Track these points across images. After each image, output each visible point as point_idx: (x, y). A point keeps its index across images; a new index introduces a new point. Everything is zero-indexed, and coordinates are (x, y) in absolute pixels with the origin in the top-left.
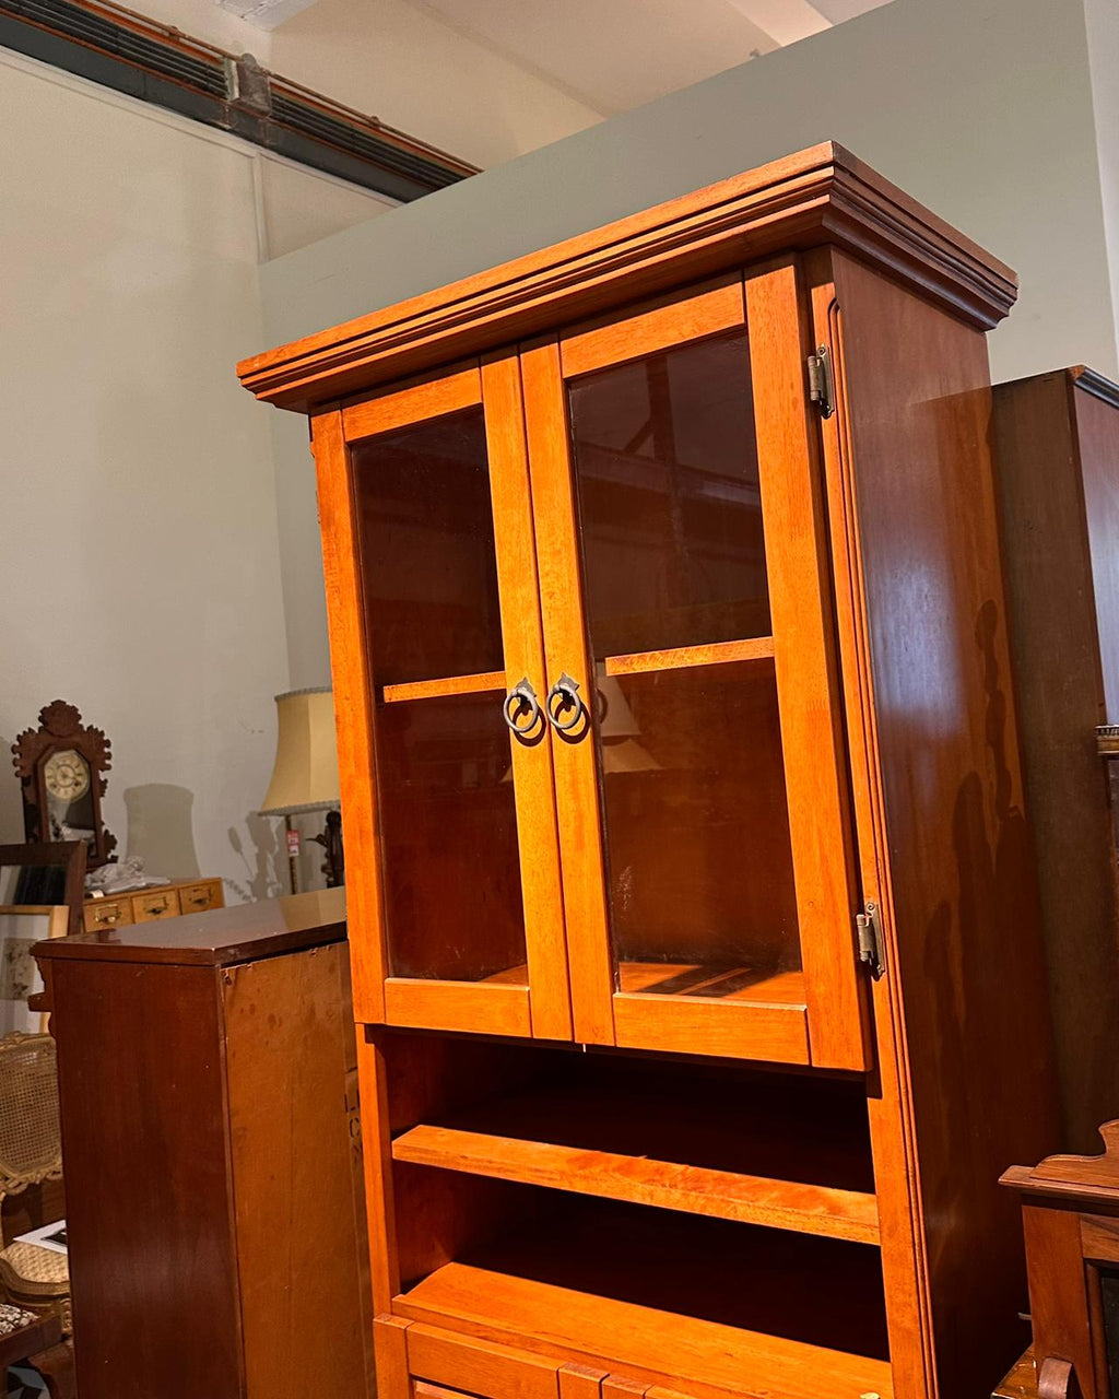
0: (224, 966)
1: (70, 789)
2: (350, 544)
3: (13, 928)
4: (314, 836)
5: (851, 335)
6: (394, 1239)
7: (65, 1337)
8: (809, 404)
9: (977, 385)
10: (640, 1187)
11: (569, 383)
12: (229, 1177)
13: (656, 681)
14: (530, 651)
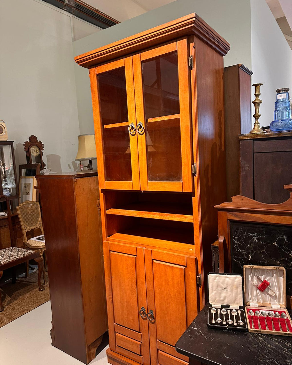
0: (74, 178)
1: (35, 154)
2: (97, 95)
3: (25, 181)
4: (86, 166)
5: (197, 53)
6: (107, 227)
7: (40, 256)
8: (189, 67)
9: (221, 67)
10: (152, 215)
11: (142, 62)
12: (76, 216)
13: (158, 123)
14: (134, 117)
